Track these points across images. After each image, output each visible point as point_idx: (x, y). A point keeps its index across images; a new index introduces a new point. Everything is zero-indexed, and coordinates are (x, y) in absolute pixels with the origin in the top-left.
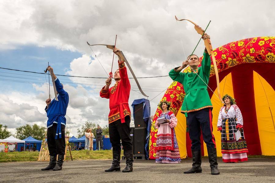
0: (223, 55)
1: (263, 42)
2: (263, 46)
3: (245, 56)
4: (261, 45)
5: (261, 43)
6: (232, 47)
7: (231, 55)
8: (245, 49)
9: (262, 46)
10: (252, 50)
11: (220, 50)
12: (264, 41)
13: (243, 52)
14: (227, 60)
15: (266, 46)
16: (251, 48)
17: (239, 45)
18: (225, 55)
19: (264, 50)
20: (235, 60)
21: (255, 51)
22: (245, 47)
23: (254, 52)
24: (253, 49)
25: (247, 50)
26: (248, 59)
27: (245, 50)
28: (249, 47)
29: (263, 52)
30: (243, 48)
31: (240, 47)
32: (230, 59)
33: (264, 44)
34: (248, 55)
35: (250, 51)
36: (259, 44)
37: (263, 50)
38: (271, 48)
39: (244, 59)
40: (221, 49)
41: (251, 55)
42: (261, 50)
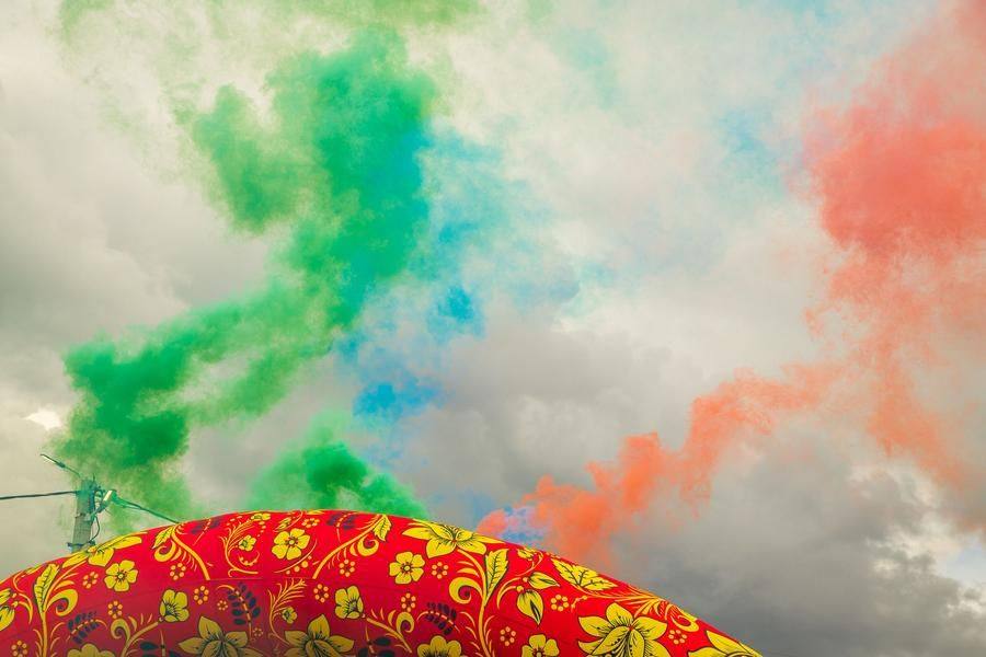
0: (169, 595)
1: (418, 561)
2: (412, 587)
3: (302, 624)
4: (402, 579)
5: (405, 569)
6: (236, 553)
7: (223, 605)
8: (311, 584)
9: (404, 589)
10: (347, 599)
11: (159, 557)
12: (425, 557)
13: (295, 603)
14: (190, 629)
15: (430, 589)
16: (346, 584)
17: (279, 550)
18: (180, 599)
19: (414, 613)
20: (240, 637)
21: (366, 611)
22: (312, 569)
23: (354, 615)
24: (354, 591)
25: (320, 594)
26: (315, 646)
27: (308, 591)
28: (334, 580)
29: (405, 625)
30: (296, 577)
31: (285, 562)
32: (207, 626)
33: (417, 574)
34: (320, 624)
35: (331, 604)
36: (394, 569)
37: (405, 616)
38: (452, 609)
39: (294, 642)
40: (164, 552)
41: (338, 626)
42: (399, 610)
